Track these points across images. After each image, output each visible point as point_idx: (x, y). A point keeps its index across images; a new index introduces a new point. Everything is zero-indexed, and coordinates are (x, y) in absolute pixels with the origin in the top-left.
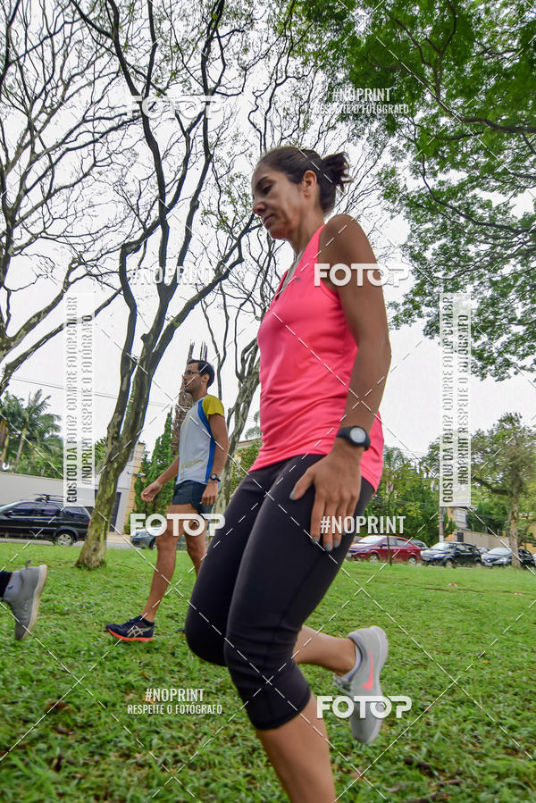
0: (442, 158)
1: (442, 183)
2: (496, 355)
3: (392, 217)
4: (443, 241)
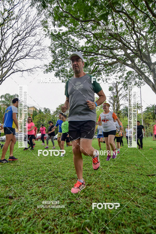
0: (61, 21)
4: (61, 48)
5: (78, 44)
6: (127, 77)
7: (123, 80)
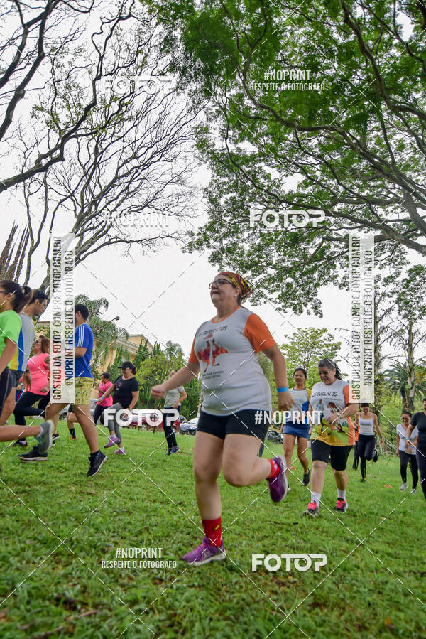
0: (243, 130)
1: (239, 150)
2: (255, 286)
3: (200, 164)
4: (234, 194)
5: (278, 186)
6: (409, 282)
7: (397, 290)
